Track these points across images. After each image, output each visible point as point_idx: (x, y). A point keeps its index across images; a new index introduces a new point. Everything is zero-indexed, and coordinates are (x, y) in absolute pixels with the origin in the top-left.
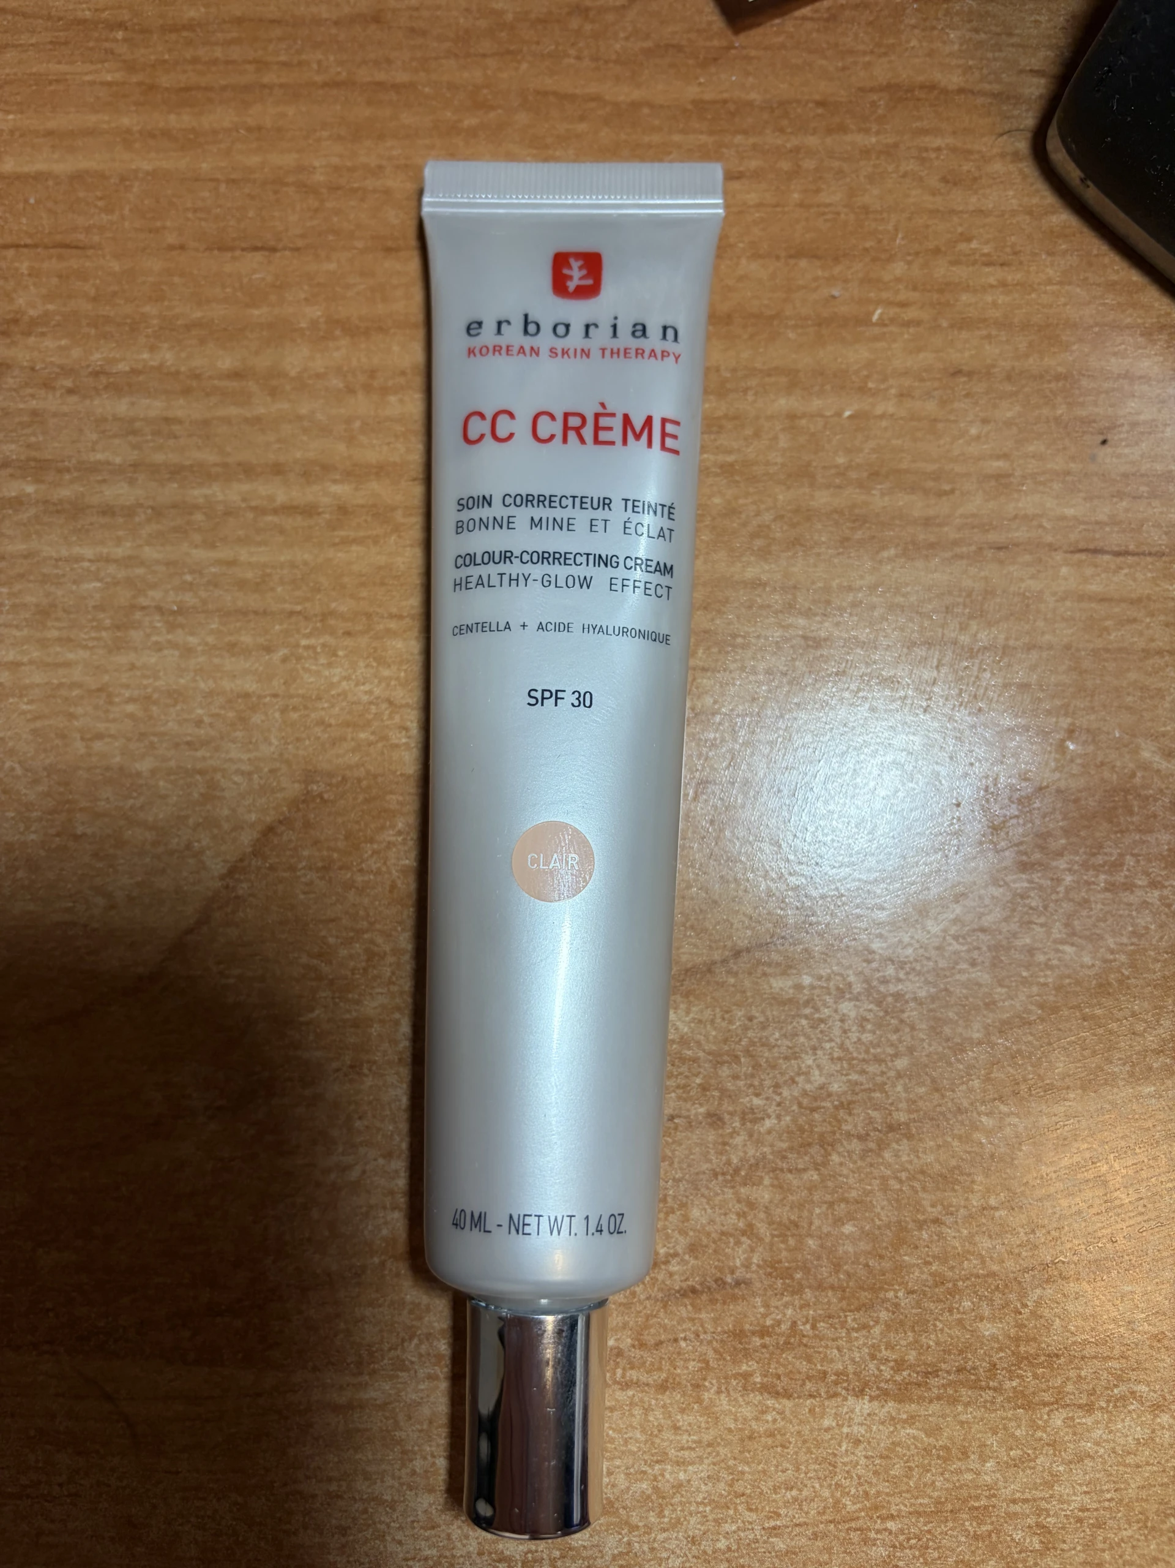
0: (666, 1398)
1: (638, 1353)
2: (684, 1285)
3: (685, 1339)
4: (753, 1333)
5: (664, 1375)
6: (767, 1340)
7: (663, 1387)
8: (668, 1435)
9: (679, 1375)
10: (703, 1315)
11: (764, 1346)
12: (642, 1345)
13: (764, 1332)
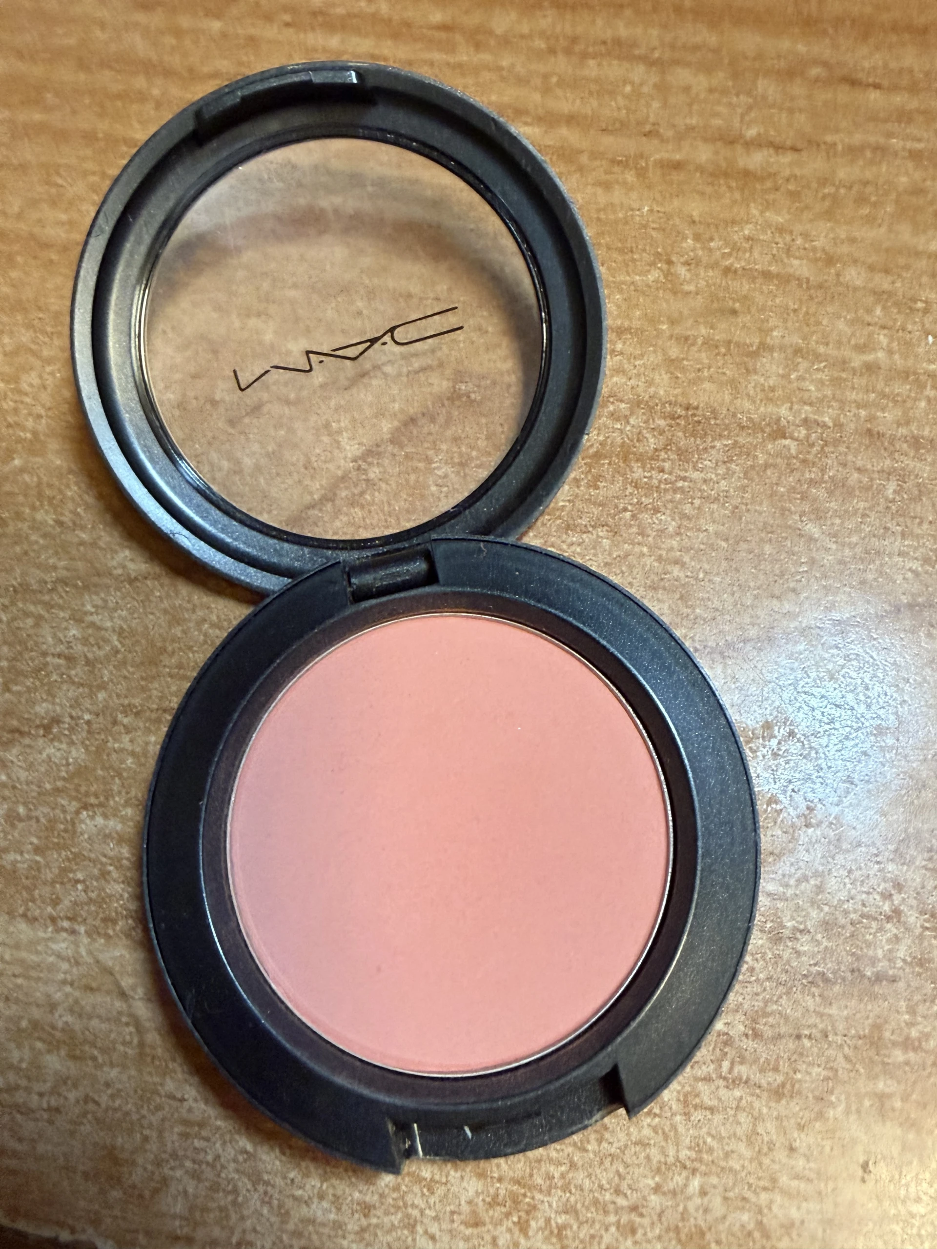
0: (781, 1108)
1: (749, 1044)
2: (814, 969)
3: (810, 1037)
4: (894, 1044)
5: (780, 1079)
6: (911, 1055)
7: (778, 1093)
8: (781, 1155)
9: (800, 1081)
10: (833, 1011)
11: (907, 1063)
12: (757, 1035)
13: (907, 1044)
